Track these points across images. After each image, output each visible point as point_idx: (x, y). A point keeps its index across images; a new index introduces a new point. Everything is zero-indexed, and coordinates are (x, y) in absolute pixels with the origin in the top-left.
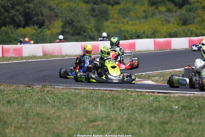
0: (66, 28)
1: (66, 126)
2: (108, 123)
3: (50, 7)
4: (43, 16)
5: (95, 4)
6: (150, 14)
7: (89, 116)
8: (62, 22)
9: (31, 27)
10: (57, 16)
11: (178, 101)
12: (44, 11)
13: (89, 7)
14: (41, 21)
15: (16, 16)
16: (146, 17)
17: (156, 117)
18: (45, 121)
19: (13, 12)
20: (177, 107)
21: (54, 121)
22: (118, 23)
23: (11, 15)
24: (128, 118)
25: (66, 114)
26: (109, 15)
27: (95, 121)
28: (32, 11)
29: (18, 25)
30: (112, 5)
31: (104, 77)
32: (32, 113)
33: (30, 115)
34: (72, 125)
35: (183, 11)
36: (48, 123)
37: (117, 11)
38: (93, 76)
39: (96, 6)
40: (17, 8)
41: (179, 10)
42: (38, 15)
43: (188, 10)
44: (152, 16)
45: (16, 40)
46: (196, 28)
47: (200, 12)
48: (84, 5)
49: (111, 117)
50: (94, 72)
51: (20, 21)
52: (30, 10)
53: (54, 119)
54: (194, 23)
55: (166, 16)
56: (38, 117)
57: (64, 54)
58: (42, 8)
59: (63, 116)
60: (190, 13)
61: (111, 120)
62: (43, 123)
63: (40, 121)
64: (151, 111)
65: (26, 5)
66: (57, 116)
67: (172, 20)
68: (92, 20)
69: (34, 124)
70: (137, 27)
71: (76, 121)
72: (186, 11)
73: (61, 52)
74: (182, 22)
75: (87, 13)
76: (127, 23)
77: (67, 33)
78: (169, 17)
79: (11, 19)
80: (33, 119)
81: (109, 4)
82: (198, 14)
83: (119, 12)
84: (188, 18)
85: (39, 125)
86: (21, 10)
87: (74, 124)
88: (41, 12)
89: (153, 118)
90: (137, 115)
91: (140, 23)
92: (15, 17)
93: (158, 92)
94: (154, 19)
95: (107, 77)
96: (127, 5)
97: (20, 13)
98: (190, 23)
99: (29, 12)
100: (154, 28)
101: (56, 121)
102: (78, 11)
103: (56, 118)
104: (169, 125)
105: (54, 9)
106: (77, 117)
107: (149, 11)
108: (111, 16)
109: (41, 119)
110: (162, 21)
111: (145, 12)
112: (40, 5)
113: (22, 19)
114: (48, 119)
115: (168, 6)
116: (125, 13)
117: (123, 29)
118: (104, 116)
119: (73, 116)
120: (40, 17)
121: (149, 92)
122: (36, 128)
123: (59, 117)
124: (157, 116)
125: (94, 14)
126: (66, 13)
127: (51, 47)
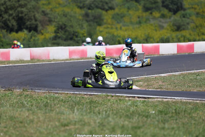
0: (58, 33)
1: (38, 130)
2: (80, 127)
3: (43, 12)
4: (36, 20)
5: (89, 9)
6: (144, 19)
7: (62, 120)
8: (55, 27)
9: (24, 31)
10: (50, 21)
11: (156, 106)
12: (37, 15)
13: (83, 12)
14: (34, 26)
15: (9, 20)
16: (140, 23)
17: (130, 122)
18: (17, 125)
19: (6, 16)
20: (154, 112)
21: (26, 125)
22: (112, 28)
23: (4, 19)
24: (101, 122)
25: (39, 118)
26: (103, 20)
27: (67, 126)
28: (26, 15)
29: (11, 30)
30: (107, 11)
31: (100, 83)
32: (6, 116)
33: (4, 119)
34: (44, 129)
35: (177, 17)
36: (20, 127)
37: (111, 17)
38: (90, 81)
39: (90, 11)
40: (11, 12)
41: (174, 16)
42: (32, 19)
43: (182, 16)
44: (145, 22)
45: (8, 44)
46: (190, 34)
47: (194, 18)
48: (78, 10)
49: (84, 121)
50: (91, 77)
51: (13, 25)
52: (23, 15)
53: (27, 123)
54: (188, 29)
55: (160, 21)
56: (11, 121)
57: (51, 58)
58: (36, 13)
59: (36, 120)
60: (184, 19)
61: (84, 125)
62: (15, 127)
63: (12, 125)
64: (127, 116)
65: (19, 9)
66: (30, 120)
67: (165, 25)
68: (85, 25)
69: (5, 127)
70: (130, 33)
71: (49, 125)
72: (180, 17)
73: (49, 57)
74: (175, 27)
75: (81, 18)
76: (121, 28)
77: (59, 38)
78: (163, 23)
79: (4, 24)
80: (6, 122)
81: (103, 9)
82: (193, 20)
83: (113, 18)
84: (182, 24)
85: (11, 128)
86: (14, 15)
87: (46, 128)
88: (34, 16)
89: (126, 123)
90: (110, 119)
91: (134, 29)
92: (8, 22)
93: (138, 97)
94: (148, 25)
95: (103, 82)
96: (122, 11)
97: (13, 18)
98: (184, 29)
99: (22, 17)
100: (147, 34)
101: (28, 124)
102: (71, 16)
103: (28, 122)
104: (142, 130)
105: (48, 14)
106: (50, 121)
107: (142, 16)
108: (105, 21)
109: (14, 123)
110: (156, 26)
111: (139, 17)
112: (33, 10)
113: (15, 23)
114: (21, 122)
115: (162, 12)
116: (119, 18)
117: (115, 34)
118: (77, 120)
119: (46, 120)
120: (33, 22)
121: (129, 97)
122: (7, 131)
123: (32, 121)
124: (131, 120)
125: (88, 19)
126: (59, 17)
127: (38, 51)
